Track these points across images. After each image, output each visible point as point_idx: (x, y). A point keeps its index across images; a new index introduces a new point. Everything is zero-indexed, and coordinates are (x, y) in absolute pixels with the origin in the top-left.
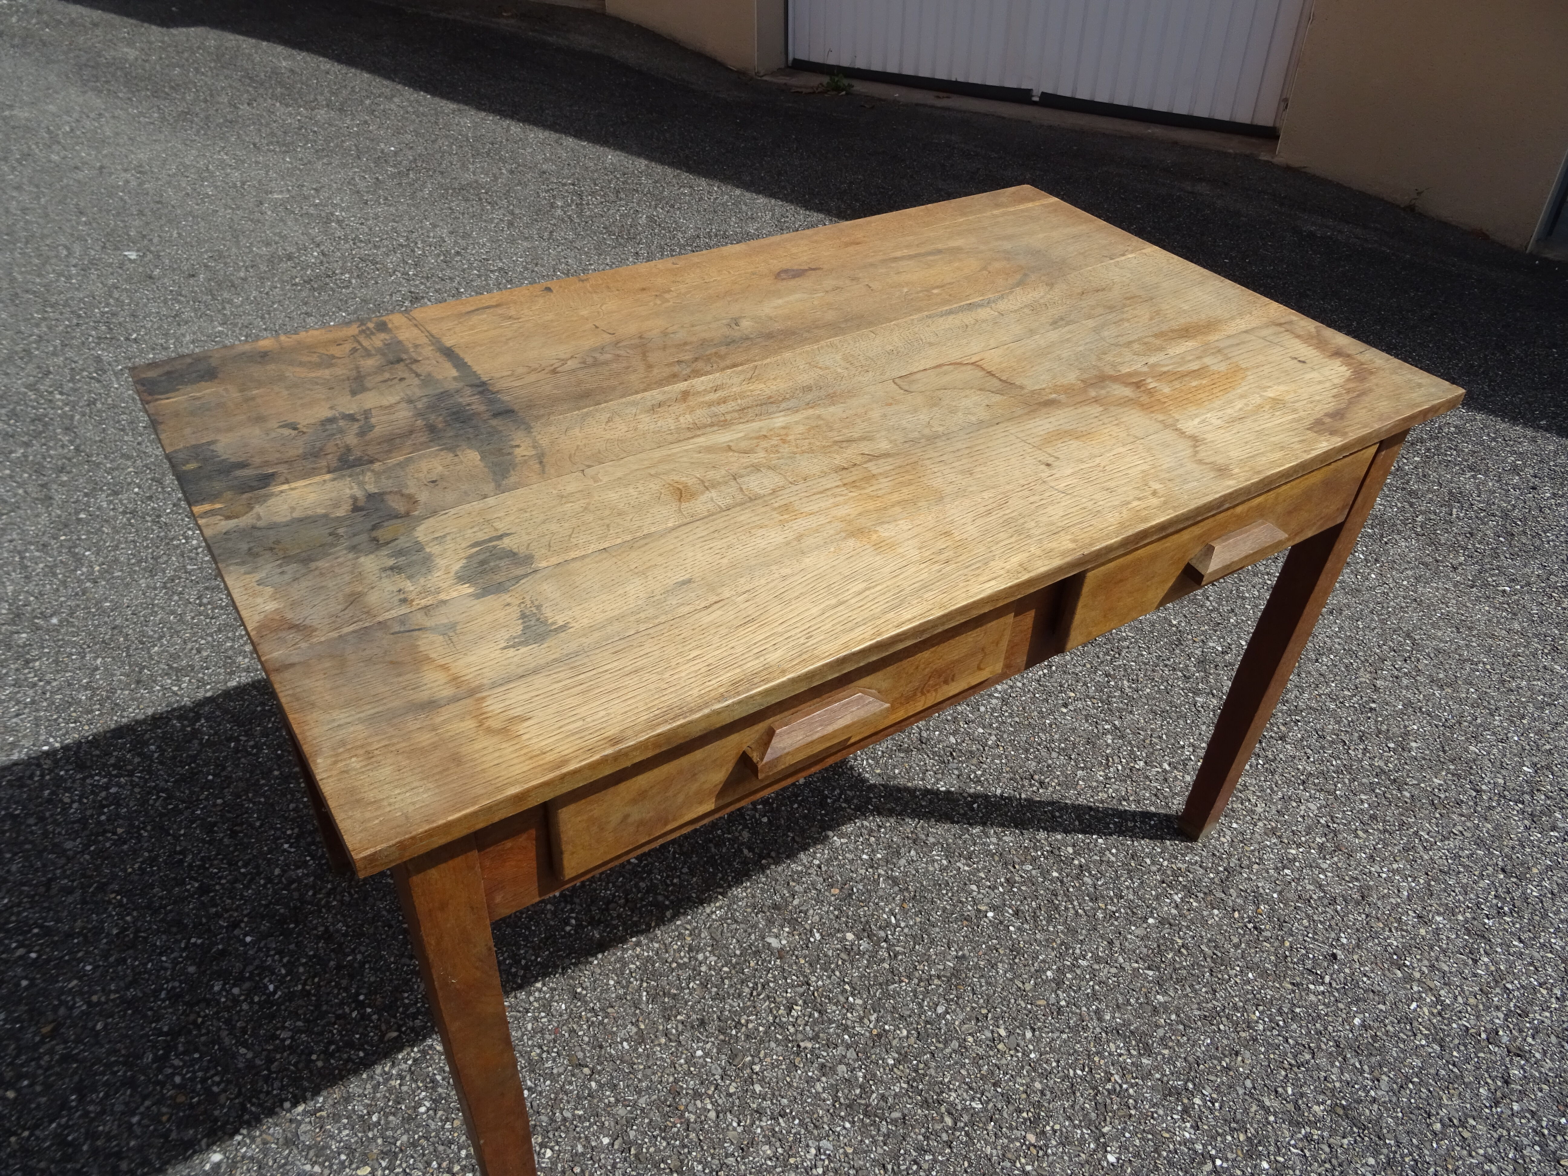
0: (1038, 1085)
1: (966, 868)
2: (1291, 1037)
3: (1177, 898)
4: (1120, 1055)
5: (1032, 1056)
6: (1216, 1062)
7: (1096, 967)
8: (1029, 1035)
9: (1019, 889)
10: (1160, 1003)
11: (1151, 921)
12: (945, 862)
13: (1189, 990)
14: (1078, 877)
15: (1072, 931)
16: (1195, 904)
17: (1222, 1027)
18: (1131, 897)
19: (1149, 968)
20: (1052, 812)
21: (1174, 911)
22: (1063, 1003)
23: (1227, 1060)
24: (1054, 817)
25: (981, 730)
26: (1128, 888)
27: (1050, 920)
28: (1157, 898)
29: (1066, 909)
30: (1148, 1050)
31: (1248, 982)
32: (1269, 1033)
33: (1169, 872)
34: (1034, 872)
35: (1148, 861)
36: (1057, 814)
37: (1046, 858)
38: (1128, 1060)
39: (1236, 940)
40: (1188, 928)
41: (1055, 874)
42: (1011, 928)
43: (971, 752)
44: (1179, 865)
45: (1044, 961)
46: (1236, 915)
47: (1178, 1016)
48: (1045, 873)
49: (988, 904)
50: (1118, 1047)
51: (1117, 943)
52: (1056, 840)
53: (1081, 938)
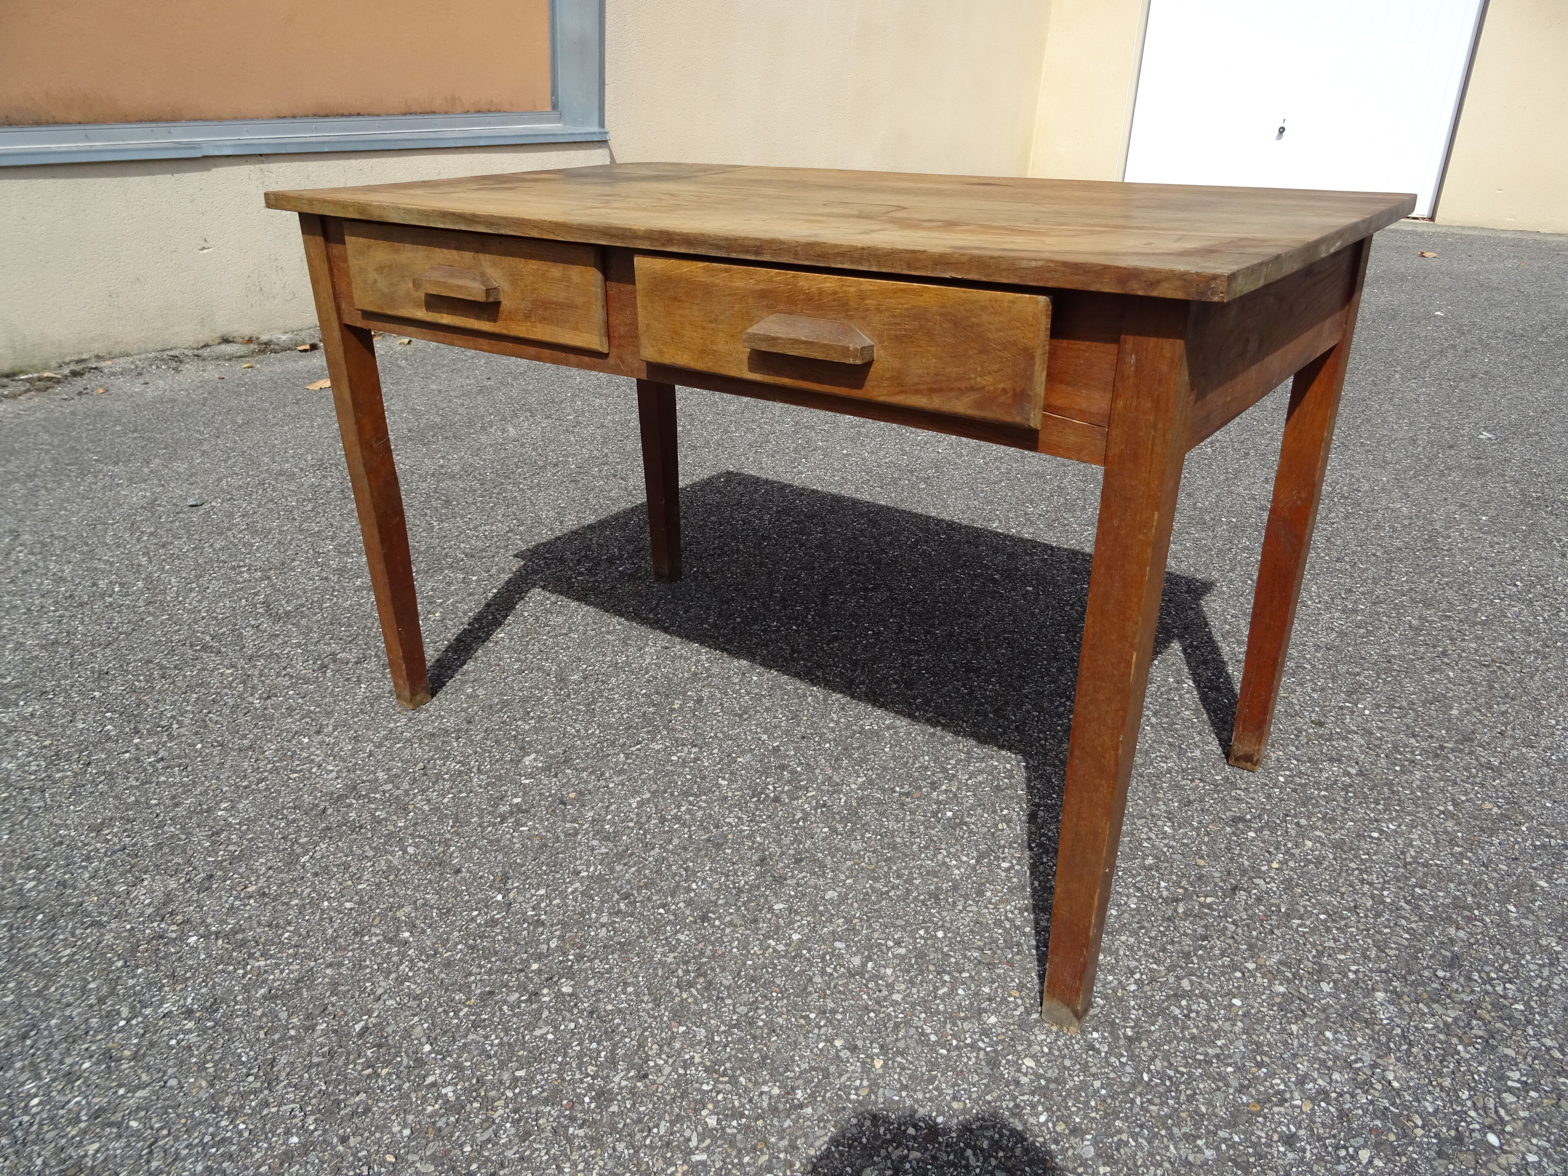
0: (295, 902)
1: (570, 890)
2: (190, 1155)
3: (448, 1091)
4: (282, 972)
5: (326, 903)
6: (217, 1057)
7: (393, 976)
8: (348, 905)
9: (525, 929)
10: (316, 1024)
11: (427, 1048)
12: (584, 874)
13: (316, 1060)
14: (522, 988)
15: (448, 964)
16: (430, 1109)
17: (251, 1079)
18: (471, 1037)
19: (366, 1029)
20: (636, 985)
21: (430, 1080)
22: (366, 938)
23: (211, 1070)
24: (626, 984)
25: (796, 937)
26: (486, 1037)
27: (472, 947)
28: (458, 1066)
29: (480, 966)
30: (270, 997)
31: (288, 1133)
32: (211, 1130)
33: (493, 1093)
34: (545, 947)
35: (521, 1073)
36: (630, 989)
37: (561, 962)
38: (272, 977)
39: (352, 1141)
40: (399, 1088)
41: (535, 966)
42: (475, 913)
43: (755, 921)
44: (500, 1112)
45: (423, 932)
46: (390, 1158)
47: (291, 1038)
48: (539, 957)
49: (514, 899)
50: (291, 972)
51: (413, 1004)
52: (587, 979)
53: (436, 971)
